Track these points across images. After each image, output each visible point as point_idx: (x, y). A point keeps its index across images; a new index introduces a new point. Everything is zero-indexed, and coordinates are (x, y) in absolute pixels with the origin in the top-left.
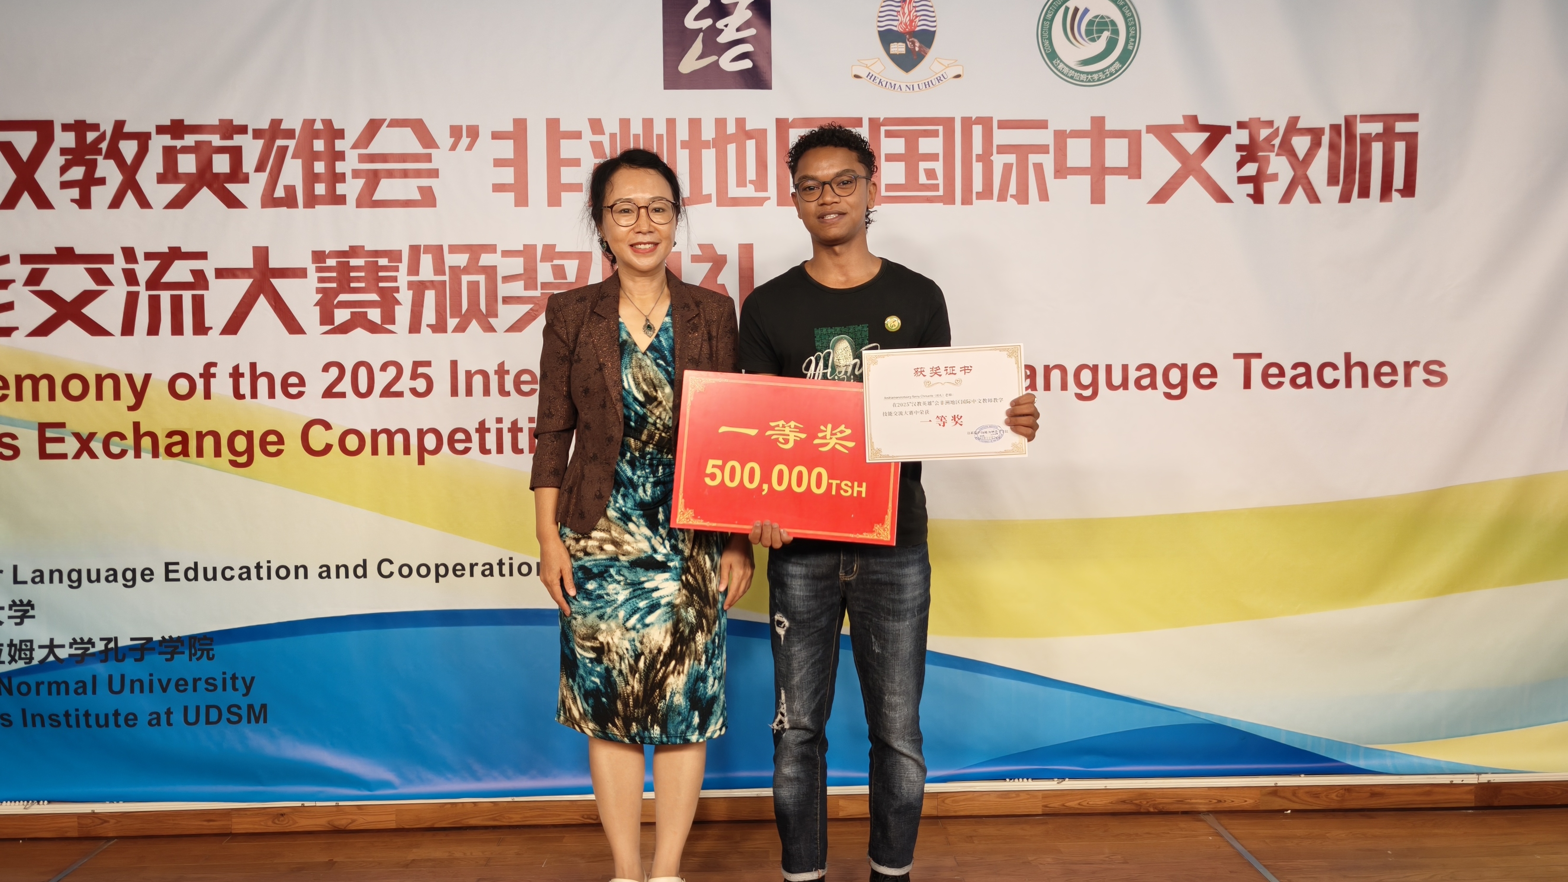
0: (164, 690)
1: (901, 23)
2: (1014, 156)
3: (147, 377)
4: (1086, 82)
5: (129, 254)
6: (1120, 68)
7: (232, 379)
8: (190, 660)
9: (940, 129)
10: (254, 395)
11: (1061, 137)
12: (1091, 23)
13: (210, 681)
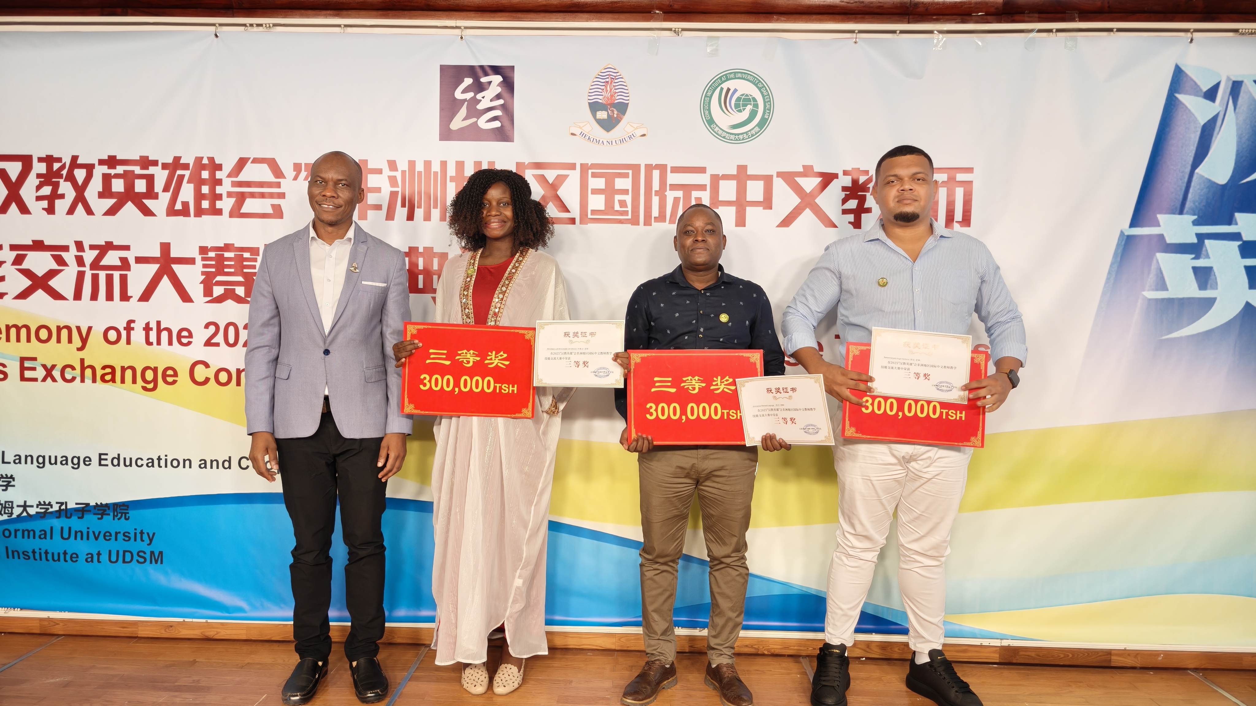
0: (96, 539)
1: (605, 97)
2: (681, 192)
3: (90, 328)
4: (734, 140)
5: (79, 245)
6: (759, 131)
7: (144, 332)
8: (114, 519)
9: (630, 172)
10: (159, 343)
11: (716, 179)
12: (738, 99)
13: (127, 534)
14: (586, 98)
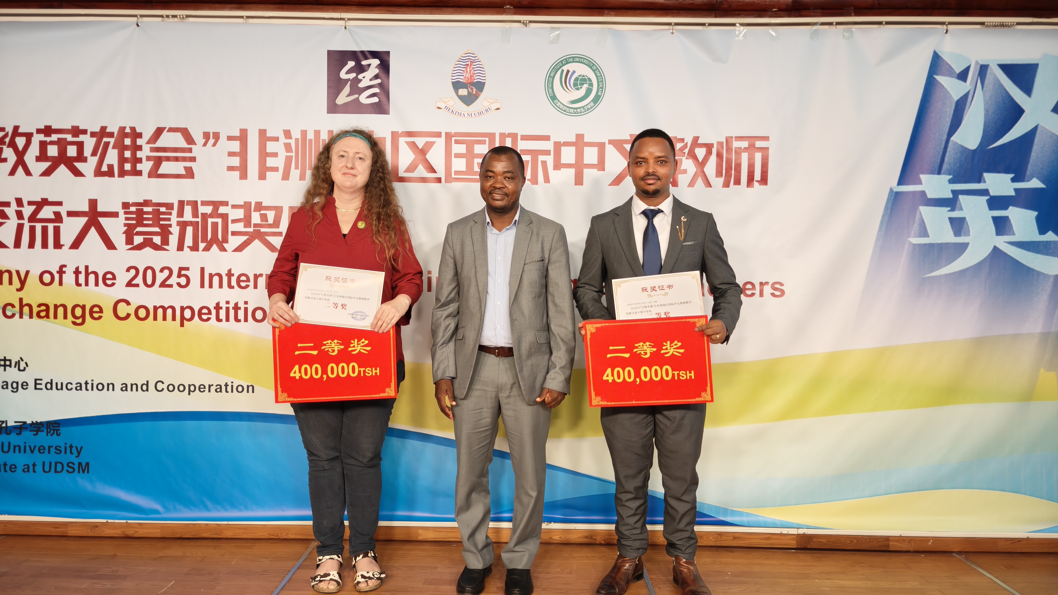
0: (32, 452)
1: (465, 77)
2: (530, 156)
3: (27, 273)
4: (573, 113)
5: (19, 202)
6: (594, 106)
7: (74, 275)
8: (47, 435)
9: (487, 139)
10: (87, 284)
11: (558, 146)
12: (577, 79)
13: (58, 448)
14: (450, 77)
